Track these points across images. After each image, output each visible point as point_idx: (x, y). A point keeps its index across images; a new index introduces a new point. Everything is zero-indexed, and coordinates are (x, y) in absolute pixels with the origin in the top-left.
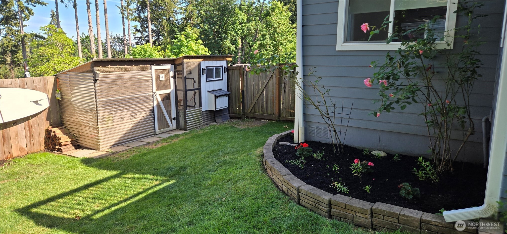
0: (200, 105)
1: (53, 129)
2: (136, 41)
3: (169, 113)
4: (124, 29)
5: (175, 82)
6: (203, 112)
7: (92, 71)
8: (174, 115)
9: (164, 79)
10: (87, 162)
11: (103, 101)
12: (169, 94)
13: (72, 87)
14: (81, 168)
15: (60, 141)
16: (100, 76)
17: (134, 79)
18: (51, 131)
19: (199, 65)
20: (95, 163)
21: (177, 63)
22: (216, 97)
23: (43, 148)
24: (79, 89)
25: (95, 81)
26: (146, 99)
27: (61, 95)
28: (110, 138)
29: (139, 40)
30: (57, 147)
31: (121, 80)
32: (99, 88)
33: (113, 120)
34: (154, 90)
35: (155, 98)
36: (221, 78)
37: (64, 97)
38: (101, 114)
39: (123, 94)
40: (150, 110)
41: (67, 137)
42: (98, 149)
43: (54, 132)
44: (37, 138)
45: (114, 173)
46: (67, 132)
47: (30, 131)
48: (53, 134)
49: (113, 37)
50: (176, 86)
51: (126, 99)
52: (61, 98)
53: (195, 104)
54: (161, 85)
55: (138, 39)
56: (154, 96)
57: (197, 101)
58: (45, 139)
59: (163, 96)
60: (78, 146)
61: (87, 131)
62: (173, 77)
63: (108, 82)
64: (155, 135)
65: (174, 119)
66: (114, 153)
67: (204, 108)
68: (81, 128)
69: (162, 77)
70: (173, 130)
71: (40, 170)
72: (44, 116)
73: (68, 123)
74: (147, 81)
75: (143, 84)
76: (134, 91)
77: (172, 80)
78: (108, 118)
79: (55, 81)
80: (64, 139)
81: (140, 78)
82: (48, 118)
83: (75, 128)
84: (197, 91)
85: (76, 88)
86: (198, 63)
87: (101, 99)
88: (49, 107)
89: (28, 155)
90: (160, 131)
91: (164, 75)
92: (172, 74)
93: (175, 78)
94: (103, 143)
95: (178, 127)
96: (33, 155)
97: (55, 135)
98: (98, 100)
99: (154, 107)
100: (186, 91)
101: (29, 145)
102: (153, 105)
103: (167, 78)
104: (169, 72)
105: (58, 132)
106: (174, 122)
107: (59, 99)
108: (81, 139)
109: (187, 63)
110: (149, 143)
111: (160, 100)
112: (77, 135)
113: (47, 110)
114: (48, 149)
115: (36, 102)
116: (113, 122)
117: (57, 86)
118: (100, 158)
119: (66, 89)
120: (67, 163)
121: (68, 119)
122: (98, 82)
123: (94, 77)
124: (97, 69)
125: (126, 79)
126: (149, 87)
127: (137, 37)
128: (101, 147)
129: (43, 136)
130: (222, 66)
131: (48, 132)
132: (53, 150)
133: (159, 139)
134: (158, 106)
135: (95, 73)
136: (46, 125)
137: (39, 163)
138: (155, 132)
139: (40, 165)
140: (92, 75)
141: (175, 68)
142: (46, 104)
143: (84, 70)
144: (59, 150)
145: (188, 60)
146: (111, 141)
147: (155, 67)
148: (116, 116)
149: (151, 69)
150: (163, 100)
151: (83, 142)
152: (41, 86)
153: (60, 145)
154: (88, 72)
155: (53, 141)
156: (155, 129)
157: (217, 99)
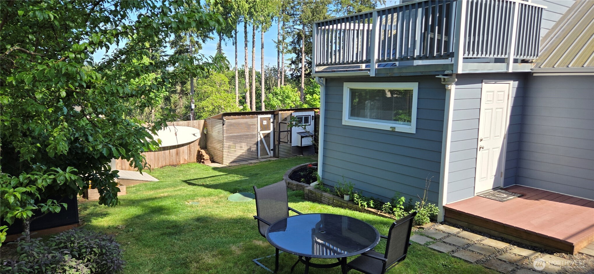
0: (291, 142)
1: (201, 150)
2: (291, 72)
3: (269, 146)
4: (278, 63)
5: (274, 126)
6: (292, 147)
7: (222, 119)
8: (272, 147)
9: (266, 124)
10: (215, 169)
11: (227, 136)
12: (269, 134)
13: (212, 126)
14: (211, 171)
15: (204, 157)
16: (226, 122)
17: (246, 123)
18: (200, 151)
19: (291, 114)
20: (219, 169)
21: (275, 113)
22: (302, 137)
23: (195, 161)
24: (215, 128)
25: (223, 124)
26: (253, 136)
27: (207, 131)
28: (230, 158)
29: (294, 72)
30: (202, 160)
31: (239, 124)
32: (225, 128)
33: (235, 147)
34: (259, 131)
35: (259, 136)
36: (309, 124)
37: (208, 132)
38: (225, 144)
39: (238, 132)
40: (256, 143)
41: (208, 155)
42: (222, 164)
43: (202, 152)
44: (193, 154)
45: (225, 173)
46: (208, 153)
47: (190, 151)
48: (201, 153)
49: (270, 68)
50: (274, 129)
51: (240, 135)
52: (207, 133)
53: (288, 141)
54: (263, 128)
55: (293, 70)
56: (259, 134)
57: (289, 139)
58: (197, 156)
59: (265, 135)
60: (213, 161)
61: (219, 153)
62: (272, 123)
63: (231, 125)
64: (258, 159)
65: (272, 150)
66: (230, 166)
67: (293, 144)
68: (215, 151)
69: (265, 123)
70: (271, 157)
71: (192, 170)
72: (197, 143)
73: (209, 147)
74: (255, 125)
75: (252, 127)
76: (246, 131)
77: (272, 125)
78: (232, 145)
79: (204, 123)
80: (206, 157)
81: (250, 123)
82: (199, 144)
83: (212, 151)
84: (289, 132)
85: (214, 128)
86: (290, 114)
87: (226, 135)
88: (200, 138)
89: (188, 163)
90: (262, 157)
91: (266, 121)
92: (272, 120)
93: (274, 123)
94: (225, 160)
95: (274, 156)
96: (190, 164)
97: (202, 154)
98: (224, 135)
99: (258, 142)
100: (280, 132)
101: (189, 158)
102: (258, 140)
103: (269, 123)
104: (270, 119)
105: (203, 152)
106: (272, 152)
107: (206, 133)
108: (215, 157)
109: (281, 114)
110: (251, 163)
111: (262, 137)
112: (213, 155)
113: (199, 139)
114: (198, 162)
115: (194, 135)
116: (235, 148)
117: (205, 126)
118: (222, 168)
119: (209, 127)
120: (205, 168)
121: (210, 145)
122: (225, 125)
123: (223, 122)
124: (225, 118)
125: (241, 123)
126: (255, 129)
127: (293, 69)
128: (224, 162)
129: (196, 154)
130: (310, 115)
131: (199, 152)
132: (200, 162)
133: (258, 161)
134: (261, 141)
135: (223, 120)
136: (198, 148)
137: (193, 167)
138: (258, 157)
139: (193, 168)
140: (222, 121)
141: (274, 117)
142: (199, 136)
143: (219, 118)
144: (203, 162)
145: (283, 112)
146: (231, 160)
147: (260, 116)
148: (238, 146)
149: (257, 118)
150: (265, 137)
151: (215, 159)
152: (197, 125)
153: (204, 159)
154: (220, 119)
155: (201, 157)
156: (258, 155)
157: (302, 139)
